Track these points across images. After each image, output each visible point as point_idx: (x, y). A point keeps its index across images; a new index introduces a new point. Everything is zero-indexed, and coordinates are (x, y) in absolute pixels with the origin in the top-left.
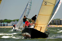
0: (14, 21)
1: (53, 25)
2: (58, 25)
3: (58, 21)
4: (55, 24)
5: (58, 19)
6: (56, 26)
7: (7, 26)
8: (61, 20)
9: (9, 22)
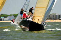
0: (11, 15)
1: (49, 19)
2: (54, 19)
3: (54, 16)
4: (51, 19)
5: (54, 14)
6: (52, 21)
7: (4, 20)
8: (57, 14)
9: (6, 16)
